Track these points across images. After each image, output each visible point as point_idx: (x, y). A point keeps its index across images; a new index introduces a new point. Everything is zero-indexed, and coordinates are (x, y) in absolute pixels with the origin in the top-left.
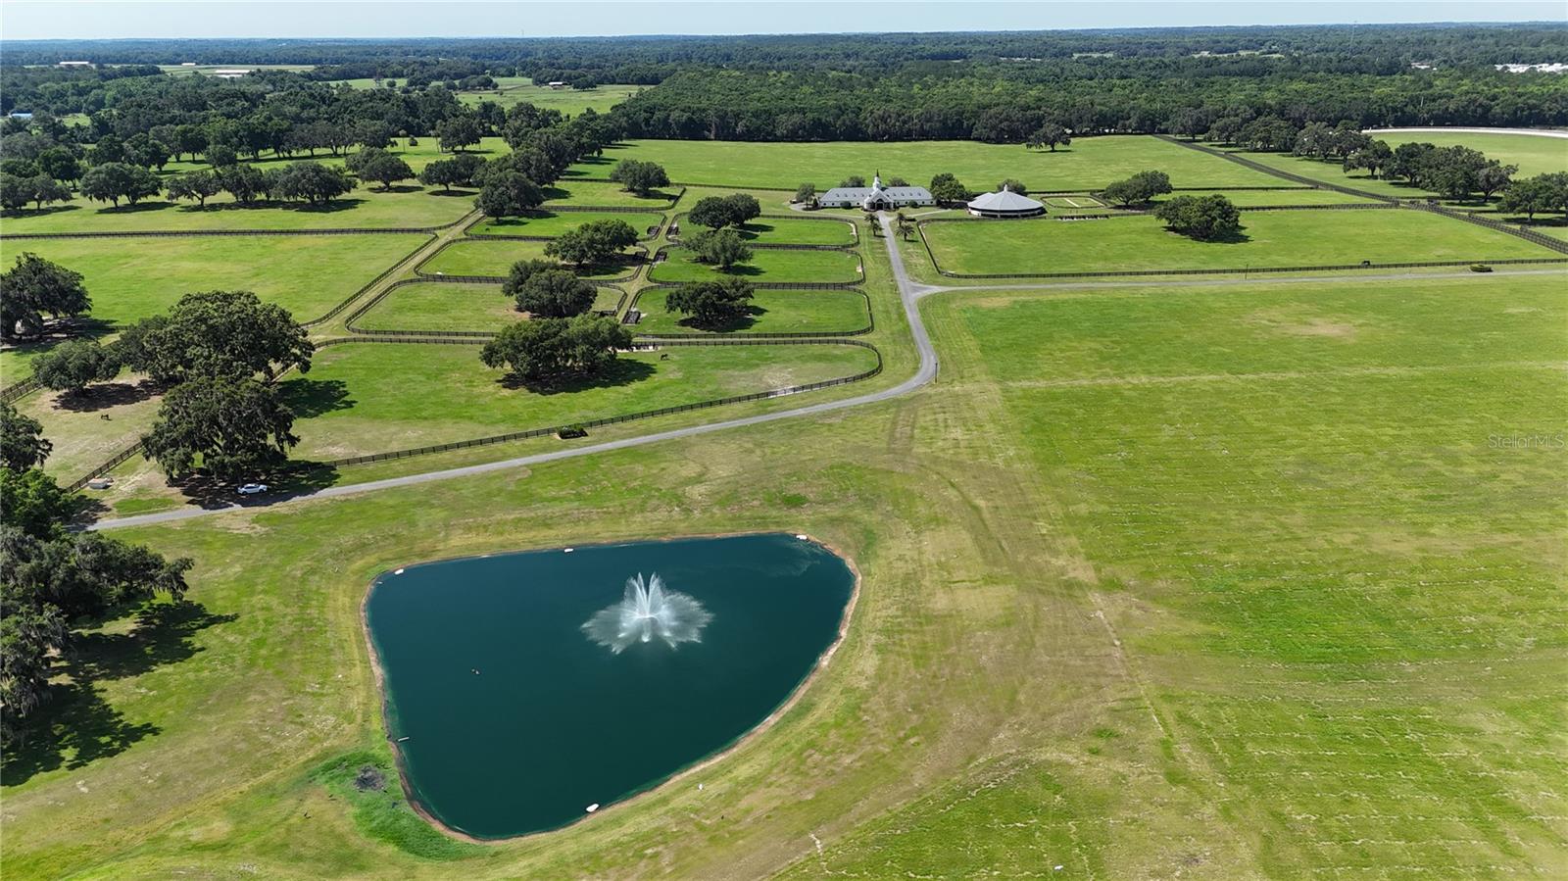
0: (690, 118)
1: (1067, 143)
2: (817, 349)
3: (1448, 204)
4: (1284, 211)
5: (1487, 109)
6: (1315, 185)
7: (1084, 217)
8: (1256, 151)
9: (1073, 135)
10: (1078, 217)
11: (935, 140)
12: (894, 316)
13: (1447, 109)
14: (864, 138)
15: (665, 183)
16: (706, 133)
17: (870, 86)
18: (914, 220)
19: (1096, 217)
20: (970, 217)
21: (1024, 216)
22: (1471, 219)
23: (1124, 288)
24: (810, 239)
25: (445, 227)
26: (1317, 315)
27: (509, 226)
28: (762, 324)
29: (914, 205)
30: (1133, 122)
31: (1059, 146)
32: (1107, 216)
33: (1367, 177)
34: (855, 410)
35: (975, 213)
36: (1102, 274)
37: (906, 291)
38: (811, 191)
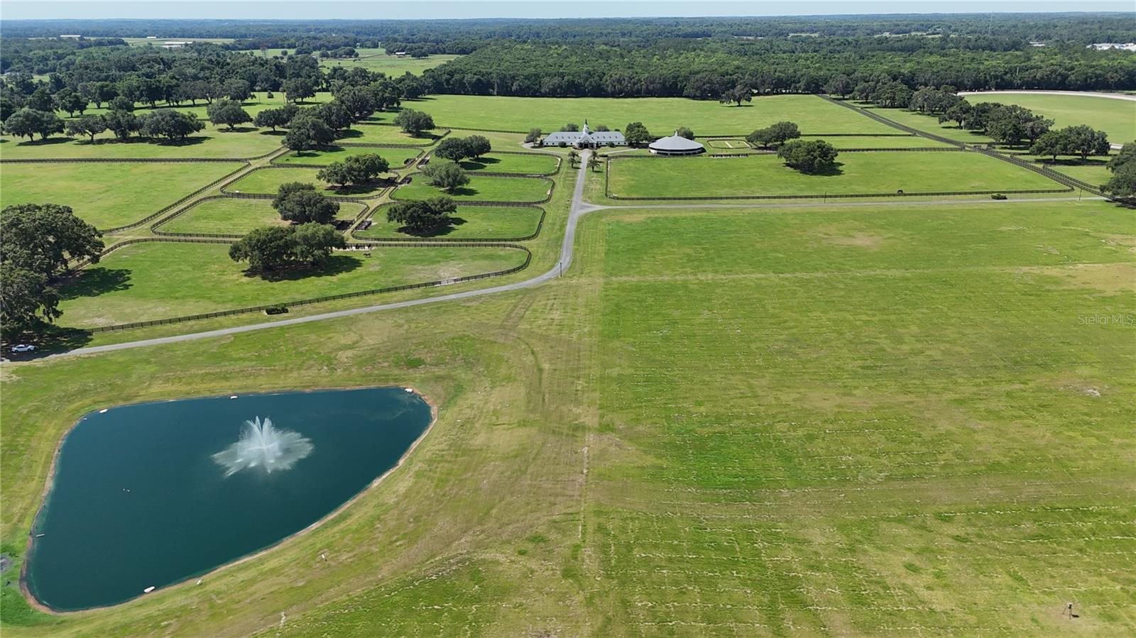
0: (479, 80)
1: (749, 100)
2: (489, 250)
3: (1002, 148)
4: (878, 152)
5: (1065, 77)
6: (914, 133)
7: (730, 155)
8: (885, 107)
9: (758, 94)
10: (725, 155)
11: (658, 97)
12: (557, 227)
13: (1035, 76)
14: (606, 95)
15: (433, 127)
16: (491, 90)
17: (622, 56)
18: (606, 156)
19: (739, 155)
20: (650, 154)
21: (687, 154)
22: (1012, 160)
23: (732, 208)
24: (524, 169)
25: (259, 158)
26: (860, 230)
27: (305, 158)
28: (459, 231)
29: (612, 145)
30: (802, 84)
31: (743, 102)
32: (747, 155)
33: (956, 128)
34: (493, 296)
35: (653, 151)
36: (721, 198)
37: (576, 207)
38: (539, 134)
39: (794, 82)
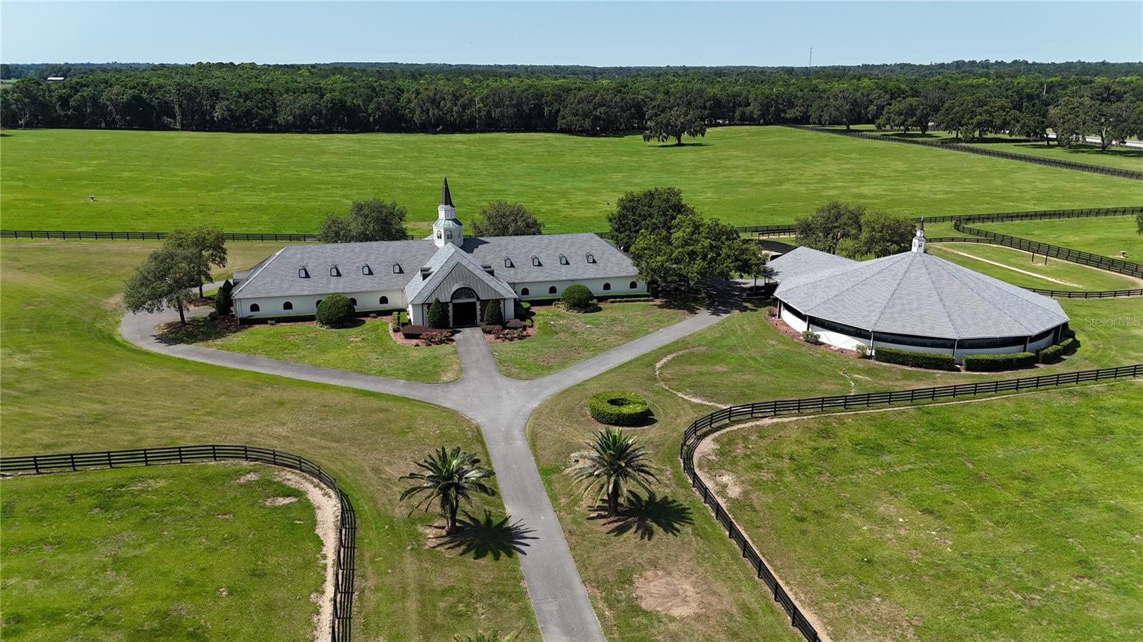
16: (167, 120)
31: (685, 137)
38: (215, 246)
39: (740, 109)
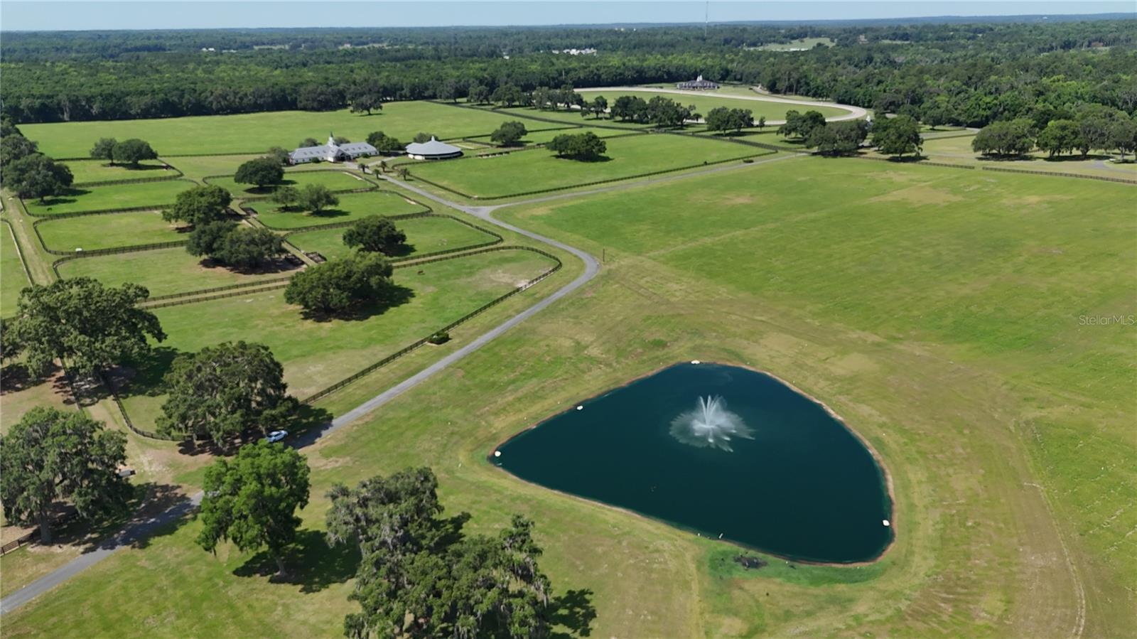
0: (43, 104)
1: (379, 108)
10: (491, 155)
15: (153, 156)
19: (501, 153)
20: (419, 160)
24: (337, 186)
28: (418, 246)
30: (406, 91)
31: (372, 111)
32: (508, 153)
33: (594, 119)
35: (418, 157)
37: (468, 211)
39: (398, 89)
